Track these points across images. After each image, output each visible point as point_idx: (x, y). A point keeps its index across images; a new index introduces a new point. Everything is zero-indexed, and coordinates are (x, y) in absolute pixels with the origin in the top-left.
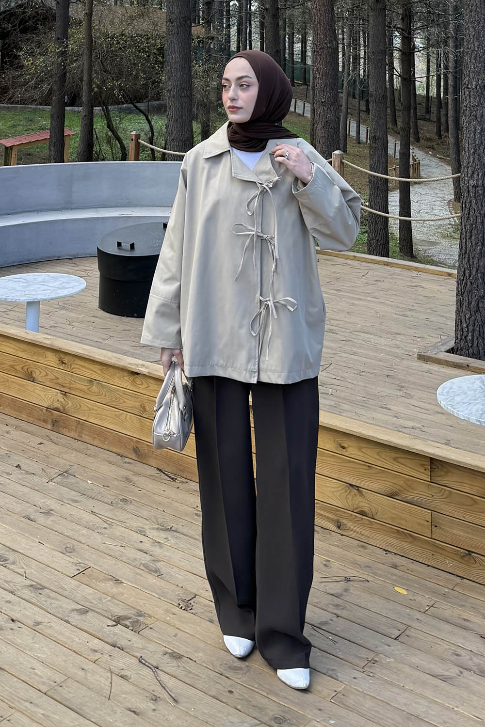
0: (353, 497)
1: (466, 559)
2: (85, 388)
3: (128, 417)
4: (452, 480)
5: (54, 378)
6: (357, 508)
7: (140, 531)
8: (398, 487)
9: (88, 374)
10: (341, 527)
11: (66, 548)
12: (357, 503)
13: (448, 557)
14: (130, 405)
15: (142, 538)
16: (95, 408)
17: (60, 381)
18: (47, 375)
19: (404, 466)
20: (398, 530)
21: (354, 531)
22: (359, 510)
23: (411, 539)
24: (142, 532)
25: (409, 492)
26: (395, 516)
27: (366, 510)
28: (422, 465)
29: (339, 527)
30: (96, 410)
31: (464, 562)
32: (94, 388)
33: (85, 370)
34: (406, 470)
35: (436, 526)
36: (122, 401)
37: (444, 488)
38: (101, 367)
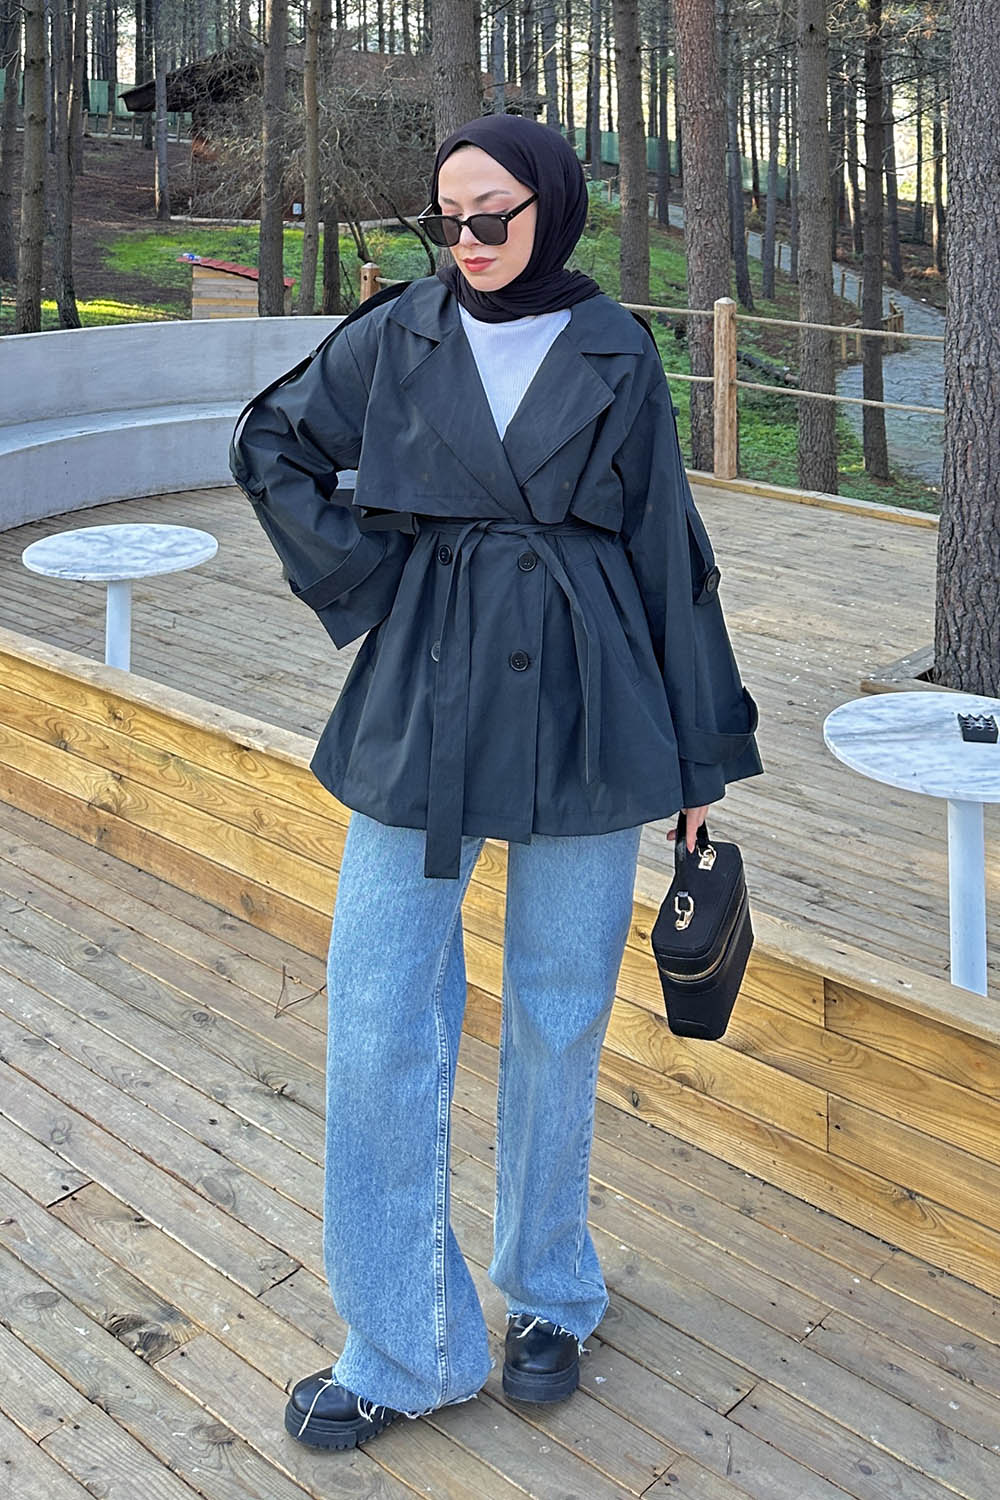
0: (662, 1043)
1: (904, 1207)
2: (156, 770)
3: (231, 833)
4: (871, 1029)
5: (101, 745)
6: (670, 1069)
7: (217, 1094)
8: (757, 1033)
9: (161, 742)
10: (640, 1104)
11: (55, 1131)
12: (672, 1056)
13: (864, 1197)
14: (235, 810)
15: (216, 1112)
16: (173, 811)
17: (110, 753)
18: (89, 738)
19: (767, 988)
20: (756, 1125)
21: (665, 1116)
22: (676, 1072)
23: (783, 1149)
24: (220, 1098)
25: (780, 1045)
26: (753, 1095)
27: (690, 1073)
28: (808, 991)
29: (635, 1104)
30: (175, 816)
31: (897, 1213)
32: (172, 771)
33: (153, 733)
34: (773, 997)
35: (837, 1127)
36: (220, 802)
37: (856, 1044)
38: (182, 731)
